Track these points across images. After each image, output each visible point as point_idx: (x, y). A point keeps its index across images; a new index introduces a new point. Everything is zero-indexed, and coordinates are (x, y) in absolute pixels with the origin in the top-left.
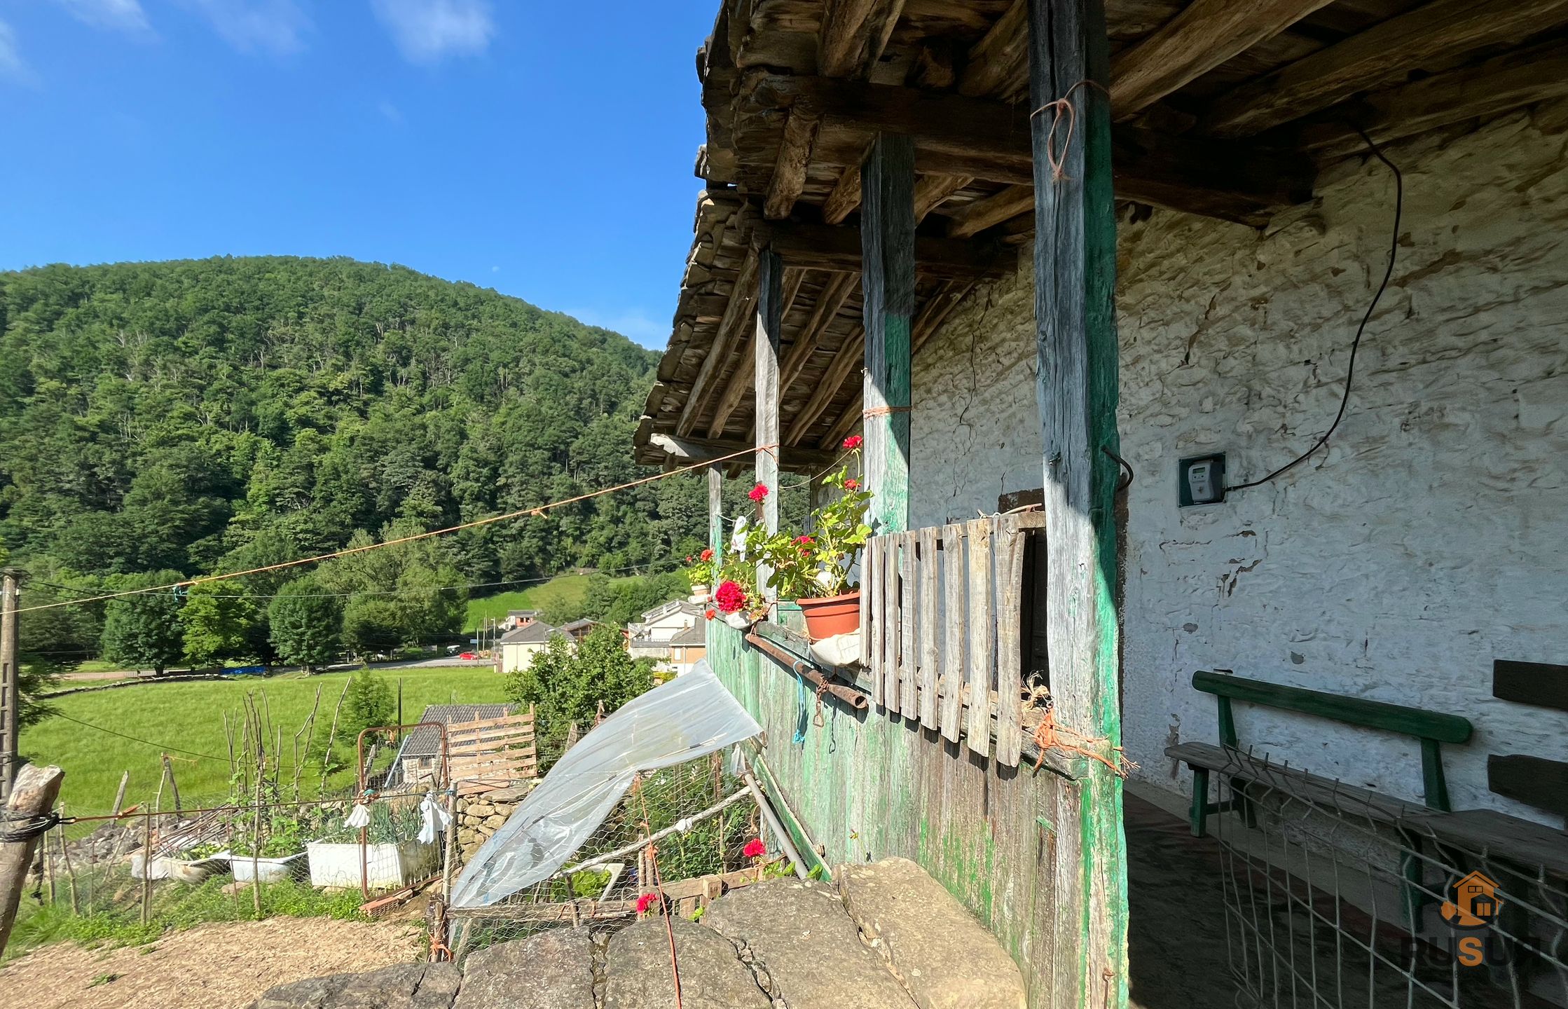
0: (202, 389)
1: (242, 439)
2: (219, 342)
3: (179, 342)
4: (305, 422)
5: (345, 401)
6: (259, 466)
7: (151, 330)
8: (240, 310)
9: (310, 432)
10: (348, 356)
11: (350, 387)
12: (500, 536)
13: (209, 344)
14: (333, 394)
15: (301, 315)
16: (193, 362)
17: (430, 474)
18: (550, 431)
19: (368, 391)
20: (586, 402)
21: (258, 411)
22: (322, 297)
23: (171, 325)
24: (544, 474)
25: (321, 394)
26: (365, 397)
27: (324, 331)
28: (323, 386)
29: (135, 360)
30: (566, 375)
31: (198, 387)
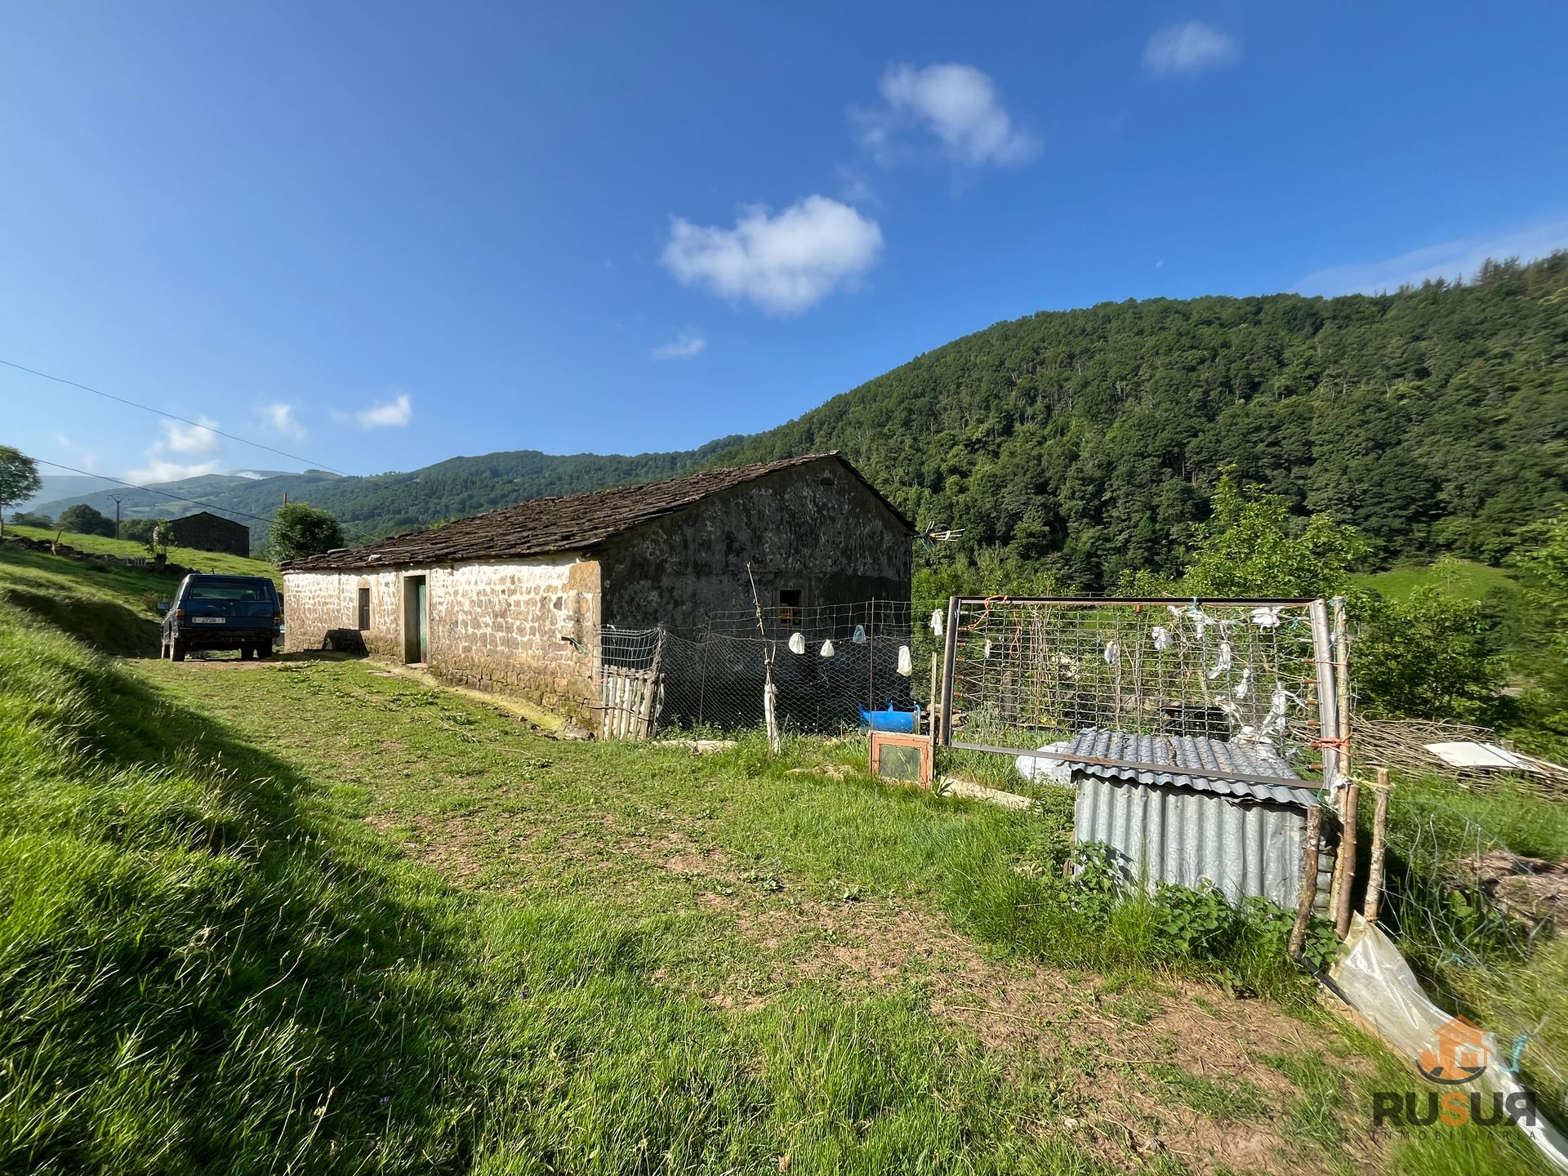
0: (895, 459)
1: (913, 492)
2: (907, 424)
3: (885, 430)
4: (953, 471)
5: (983, 447)
6: (921, 511)
7: (873, 426)
8: (923, 394)
9: (955, 478)
10: (988, 408)
11: (988, 435)
12: (1104, 550)
13: (902, 426)
14: (975, 443)
15: (959, 385)
16: (892, 442)
17: (1040, 499)
18: (1165, 434)
19: (1000, 435)
20: (1214, 394)
21: (925, 469)
22: (975, 365)
23: (884, 418)
24: (1153, 481)
25: (966, 446)
26: (998, 440)
27: (972, 394)
28: (969, 439)
29: (864, 449)
30: (1193, 369)
31: (892, 461)
